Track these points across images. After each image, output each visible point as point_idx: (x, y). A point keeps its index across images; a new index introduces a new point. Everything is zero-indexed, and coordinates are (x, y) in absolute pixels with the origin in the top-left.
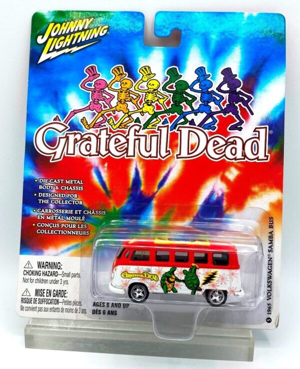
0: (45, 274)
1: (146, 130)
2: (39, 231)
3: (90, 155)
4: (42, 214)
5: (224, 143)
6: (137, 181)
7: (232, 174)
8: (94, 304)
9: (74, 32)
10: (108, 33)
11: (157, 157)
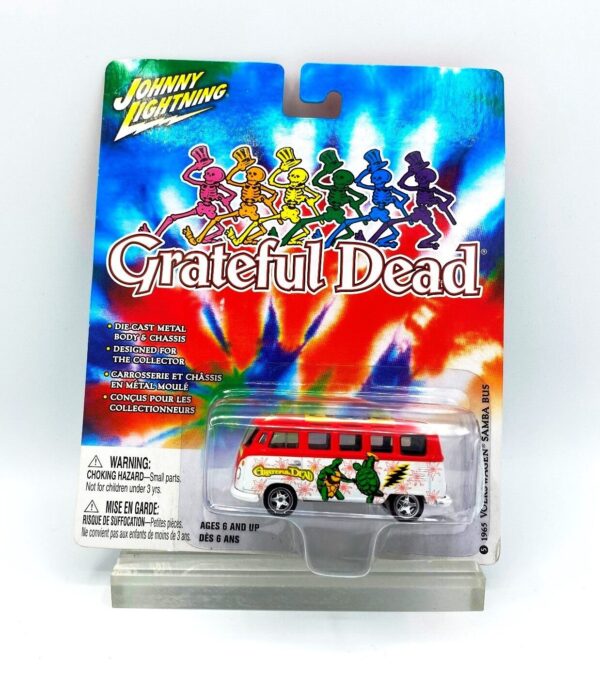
0: (123, 476)
1: (287, 247)
2: (114, 408)
3: (197, 286)
4: (120, 380)
5: (411, 268)
6: (272, 326)
7: (424, 317)
8: (203, 525)
9: (173, 93)
10: (227, 95)
11: (303, 289)
